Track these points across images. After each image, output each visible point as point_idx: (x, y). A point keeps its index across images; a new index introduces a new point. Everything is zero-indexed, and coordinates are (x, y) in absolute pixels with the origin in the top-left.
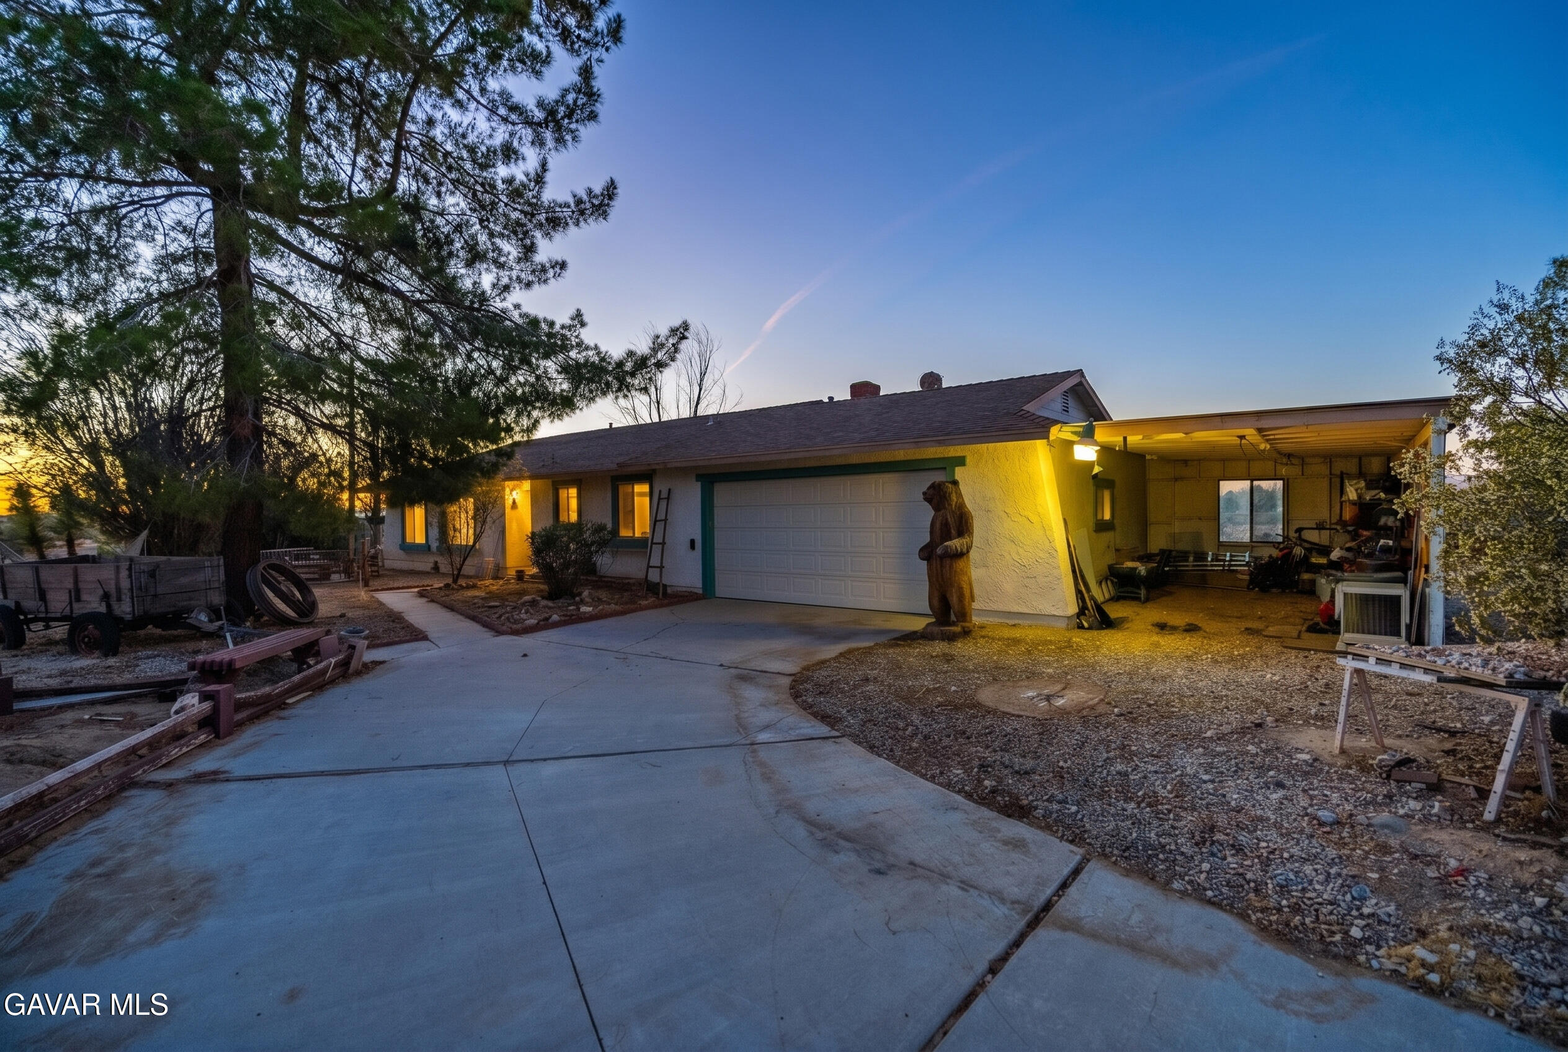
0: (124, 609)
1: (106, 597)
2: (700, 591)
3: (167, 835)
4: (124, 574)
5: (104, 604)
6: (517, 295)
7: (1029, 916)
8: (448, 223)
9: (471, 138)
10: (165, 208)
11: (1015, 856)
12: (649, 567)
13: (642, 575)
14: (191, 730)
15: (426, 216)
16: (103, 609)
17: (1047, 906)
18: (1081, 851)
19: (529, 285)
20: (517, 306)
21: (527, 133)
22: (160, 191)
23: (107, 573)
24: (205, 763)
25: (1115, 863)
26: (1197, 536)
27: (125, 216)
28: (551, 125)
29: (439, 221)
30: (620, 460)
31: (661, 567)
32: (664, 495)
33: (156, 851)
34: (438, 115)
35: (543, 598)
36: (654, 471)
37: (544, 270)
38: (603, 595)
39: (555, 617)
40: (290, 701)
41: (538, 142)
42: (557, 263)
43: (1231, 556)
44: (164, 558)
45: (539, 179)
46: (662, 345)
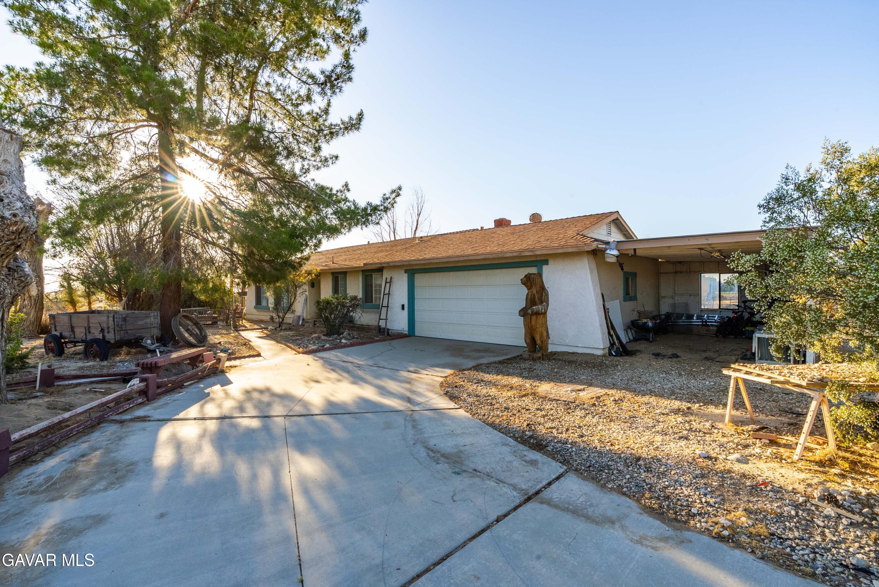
0: (110, 337)
1: (102, 330)
2: (407, 333)
3: (117, 444)
4: (111, 319)
5: (101, 335)
6: (313, 174)
7: (526, 497)
8: (276, 137)
9: (288, 92)
10: (134, 134)
11: (529, 468)
12: (380, 319)
13: (376, 324)
14: (134, 396)
15: (266, 134)
16: (100, 336)
17: (537, 493)
18: (565, 467)
19: (318, 168)
20: (313, 180)
21: (316, 89)
22: (132, 125)
23: (103, 318)
24: (140, 412)
25: (581, 474)
26: (686, 305)
27: (115, 138)
28: (328, 85)
29: (272, 136)
30: (365, 262)
31: (386, 319)
32: (388, 280)
33: (112, 452)
34: (271, 81)
35: (324, 335)
36: (383, 267)
37: (326, 160)
38: (355, 333)
39: (328, 345)
40: (185, 384)
41: (323, 93)
42: (334, 156)
43: (708, 317)
44: (131, 312)
45: (326, 111)
46: (387, 199)
